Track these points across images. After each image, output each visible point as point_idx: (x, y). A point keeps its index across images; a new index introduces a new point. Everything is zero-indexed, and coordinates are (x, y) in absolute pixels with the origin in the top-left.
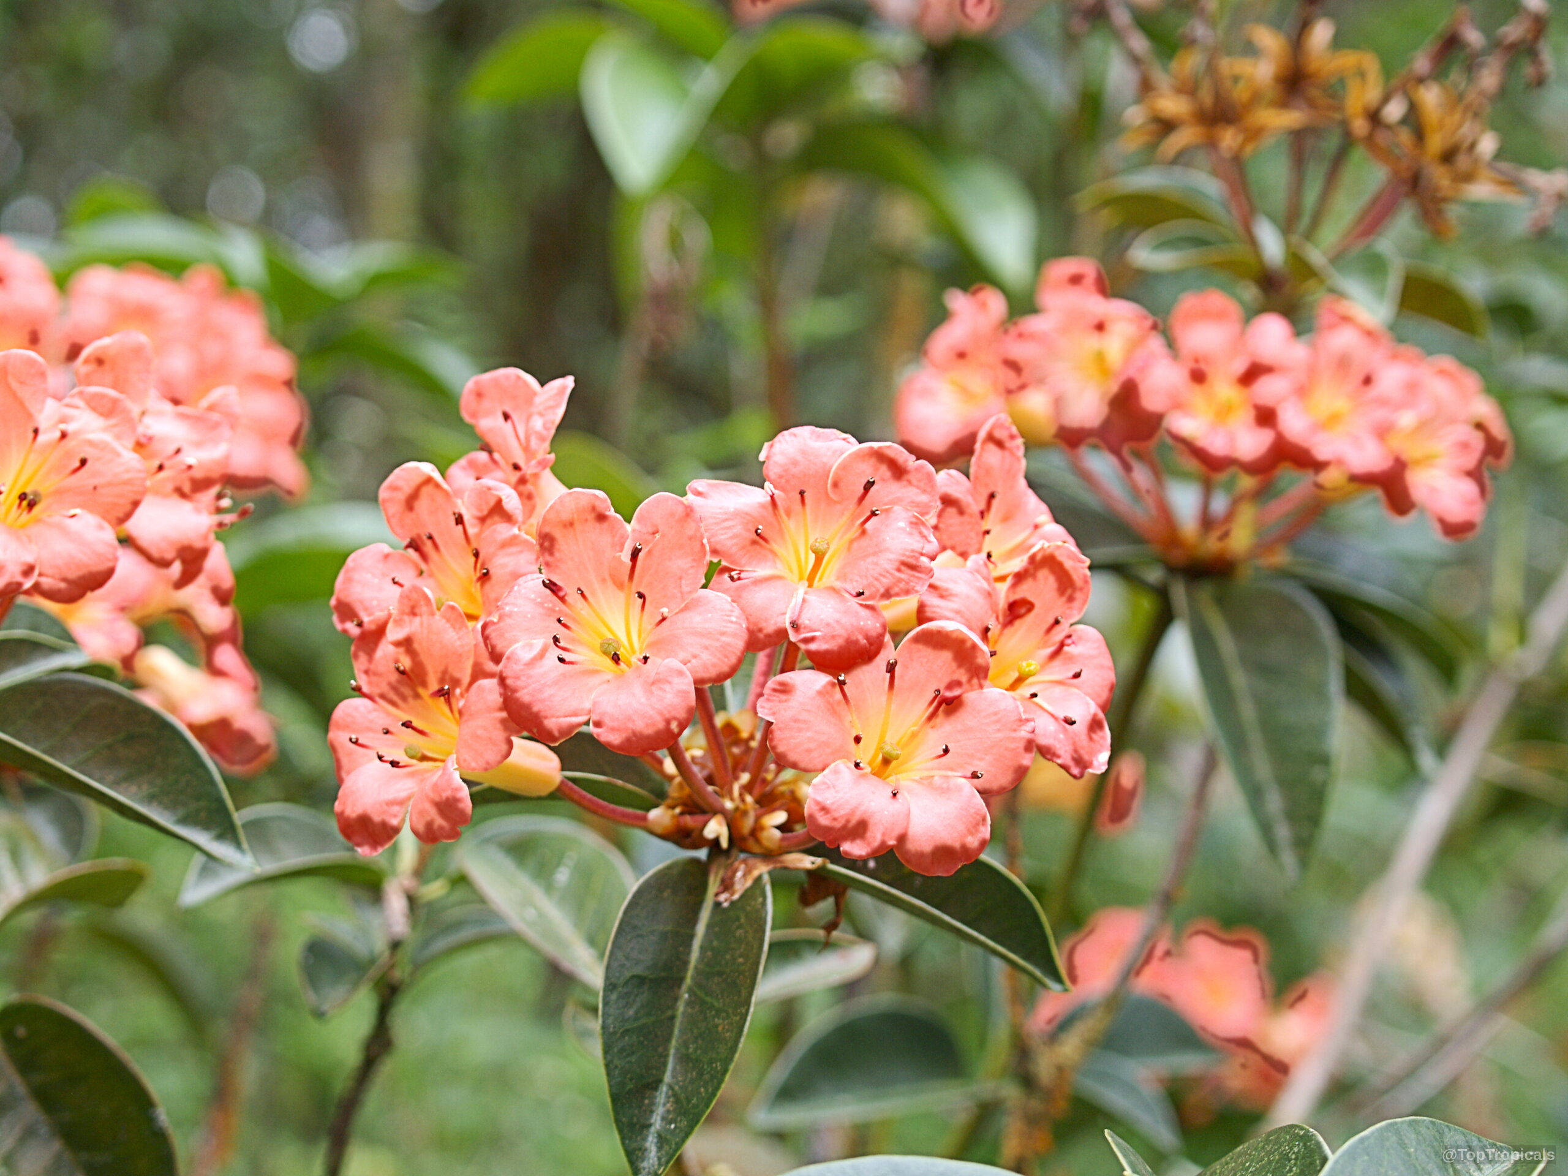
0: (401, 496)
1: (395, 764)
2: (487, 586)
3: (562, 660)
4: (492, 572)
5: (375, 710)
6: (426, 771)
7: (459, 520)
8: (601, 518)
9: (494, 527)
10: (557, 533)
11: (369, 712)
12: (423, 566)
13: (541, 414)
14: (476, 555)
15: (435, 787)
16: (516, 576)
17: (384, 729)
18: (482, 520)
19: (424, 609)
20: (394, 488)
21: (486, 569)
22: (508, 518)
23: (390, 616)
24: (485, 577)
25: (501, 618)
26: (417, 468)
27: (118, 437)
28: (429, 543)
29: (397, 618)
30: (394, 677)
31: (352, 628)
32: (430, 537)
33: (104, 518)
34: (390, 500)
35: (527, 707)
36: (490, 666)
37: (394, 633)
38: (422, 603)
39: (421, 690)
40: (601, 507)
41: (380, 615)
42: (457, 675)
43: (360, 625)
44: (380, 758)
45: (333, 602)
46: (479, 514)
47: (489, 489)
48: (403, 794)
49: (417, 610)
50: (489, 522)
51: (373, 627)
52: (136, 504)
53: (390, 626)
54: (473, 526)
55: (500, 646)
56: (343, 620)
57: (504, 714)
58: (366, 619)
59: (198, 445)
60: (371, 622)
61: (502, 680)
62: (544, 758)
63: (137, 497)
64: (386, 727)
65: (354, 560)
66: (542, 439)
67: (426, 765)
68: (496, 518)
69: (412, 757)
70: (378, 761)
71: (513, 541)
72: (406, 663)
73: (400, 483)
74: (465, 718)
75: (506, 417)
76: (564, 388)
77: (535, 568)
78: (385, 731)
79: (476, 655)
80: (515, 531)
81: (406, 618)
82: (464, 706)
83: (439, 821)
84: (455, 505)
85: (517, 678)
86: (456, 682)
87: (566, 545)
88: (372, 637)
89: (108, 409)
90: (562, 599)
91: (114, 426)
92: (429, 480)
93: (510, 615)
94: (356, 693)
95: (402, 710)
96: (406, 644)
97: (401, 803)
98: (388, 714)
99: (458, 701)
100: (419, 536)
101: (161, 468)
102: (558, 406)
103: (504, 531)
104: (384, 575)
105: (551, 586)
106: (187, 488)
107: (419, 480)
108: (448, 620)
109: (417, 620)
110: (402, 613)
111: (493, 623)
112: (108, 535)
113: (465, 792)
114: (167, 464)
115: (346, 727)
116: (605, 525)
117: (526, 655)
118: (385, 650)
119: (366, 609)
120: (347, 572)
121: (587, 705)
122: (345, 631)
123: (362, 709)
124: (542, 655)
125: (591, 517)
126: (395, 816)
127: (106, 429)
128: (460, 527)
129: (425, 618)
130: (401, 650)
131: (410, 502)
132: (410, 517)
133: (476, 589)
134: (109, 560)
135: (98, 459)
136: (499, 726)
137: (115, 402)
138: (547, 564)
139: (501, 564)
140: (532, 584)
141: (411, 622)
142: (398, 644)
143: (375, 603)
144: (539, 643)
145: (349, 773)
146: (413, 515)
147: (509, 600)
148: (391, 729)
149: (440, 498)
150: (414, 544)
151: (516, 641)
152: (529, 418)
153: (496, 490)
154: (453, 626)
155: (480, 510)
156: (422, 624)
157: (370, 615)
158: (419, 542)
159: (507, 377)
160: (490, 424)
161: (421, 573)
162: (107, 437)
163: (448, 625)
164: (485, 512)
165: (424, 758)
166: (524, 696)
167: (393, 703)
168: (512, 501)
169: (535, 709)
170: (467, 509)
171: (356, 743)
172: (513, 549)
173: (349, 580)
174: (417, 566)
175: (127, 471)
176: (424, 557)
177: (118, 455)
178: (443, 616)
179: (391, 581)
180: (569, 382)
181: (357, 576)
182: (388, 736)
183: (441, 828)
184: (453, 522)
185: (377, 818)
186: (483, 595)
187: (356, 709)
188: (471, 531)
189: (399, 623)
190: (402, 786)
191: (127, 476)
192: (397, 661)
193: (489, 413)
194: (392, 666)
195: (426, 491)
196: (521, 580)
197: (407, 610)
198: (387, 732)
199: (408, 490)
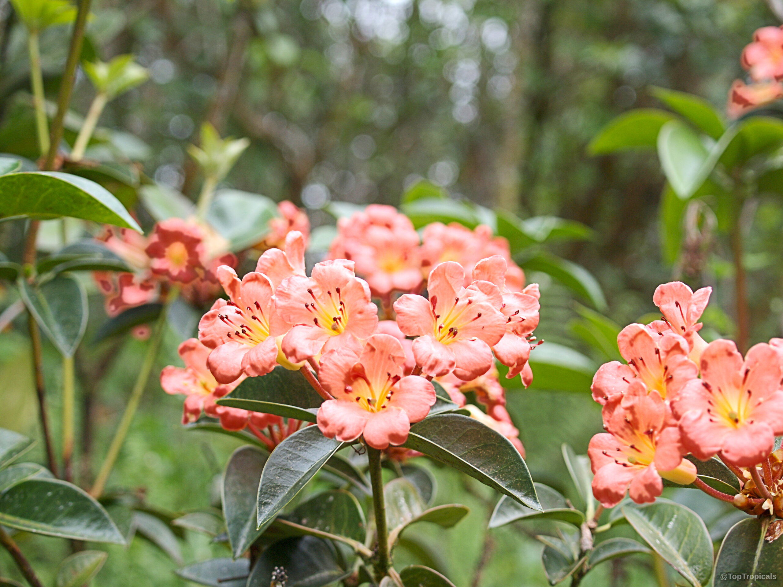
0: (627, 339)
1: (625, 465)
2: (671, 384)
3: (711, 420)
4: (674, 377)
5: (612, 439)
6: (636, 469)
7: (657, 352)
8: (730, 354)
9: (675, 356)
10: (709, 360)
11: (610, 440)
12: (637, 373)
13: (695, 304)
14: (666, 368)
15: (644, 477)
16: (686, 380)
17: (617, 448)
18: (668, 352)
19: (641, 393)
20: (624, 335)
21: (671, 375)
22: (682, 352)
23: (622, 396)
24: (670, 379)
25: (681, 399)
26: (637, 326)
27: (493, 304)
28: (640, 362)
29: (627, 396)
30: (623, 424)
31: (602, 400)
32: (642, 359)
33: (486, 342)
34: (622, 341)
35: (692, 442)
36: (673, 421)
37: (625, 403)
38: (640, 390)
39: (636, 431)
40: (730, 349)
41: (618, 395)
42: (656, 425)
43: (606, 399)
44: (616, 462)
45: (592, 387)
46: (666, 349)
47: (674, 338)
48: (626, 480)
49: (637, 393)
50: (671, 353)
51: (613, 400)
52: (502, 336)
53: (623, 400)
54: (663, 355)
55: (680, 412)
56: (596, 396)
57: (679, 445)
58: (609, 397)
59: (525, 310)
60: (612, 398)
61: (681, 428)
62: (690, 467)
63: (502, 333)
64: (618, 447)
65: (603, 368)
66: (696, 315)
67: (637, 466)
68: (675, 352)
69: (631, 462)
70: (615, 463)
71: (684, 363)
72: (629, 418)
73: (627, 333)
74: (659, 445)
75: (677, 304)
76: (708, 292)
77: (696, 376)
78: (618, 449)
79: (666, 416)
80: (686, 358)
81: (631, 397)
82: (659, 440)
83: (646, 494)
84: (654, 344)
85: (688, 427)
86: (655, 428)
87: (713, 366)
88: (612, 405)
89: (489, 291)
90: (710, 391)
91: (492, 299)
92: (642, 332)
93: (685, 398)
94: (605, 431)
95: (626, 440)
96: (631, 409)
97: (625, 484)
98: (618, 441)
99: (655, 436)
100: (636, 358)
101: (510, 320)
102: (704, 300)
103: (680, 358)
104: (618, 376)
105: (706, 386)
106: (519, 330)
107: (636, 332)
108: (653, 399)
109: (637, 398)
110: (629, 394)
111: (676, 401)
112: (488, 350)
113: (659, 481)
114: (512, 317)
115: (598, 446)
116: (732, 358)
117: (693, 417)
118: (619, 410)
119: (609, 391)
120: (599, 373)
121: (721, 442)
122: (598, 402)
123: (606, 438)
124: (700, 418)
125: (725, 353)
126: (622, 490)
127: (487, 301)
128: (657, 355)
129: (641, 397)
130: (628, 411)
131: (631, 343)
132: (631, 350)
133: (664, 385)
134: (489, 362)
135: (485, 314)
136: (676, 450)
137: (493, 288)
138: (704, 375)
139: (679, 373)
140: (696, 384)
141: (633, 399)
142: (627, 409)
143: (613, 389)
144: (699, 412)
145: (598, 468)
146: (633, 348)
147: (685, 390)
148: (621, 449)
149: (647, 341)
150: (633, 362)
151: (687, 410)
152: (689, 305)
153: (677, 338)
154: (655, 402)
155: (667, 348)
156: (639, 399)
157: (611, 394)
158: (635, 362)
159: (676, 286)
160: (668, 307)
161: (635, 376)
162: (489, 304)
163: (652, 401)
164: (669, 349)
165: (637, 463)
166: (691, 436)
167: (622, 437)
168: (684, 344)
169: (697, 442)
170: (661, 347)
171: (605, 454)
172: (685, 367)
173: (600, 377)
174: (634, 373)
175: (498, 320)
176: (638, 369)
177: (495, 313)
178: (651, 397)
179: (622, 379)
180: (710, 289)
181: (605, 376)
182: (619, 452)
183: (646, 497)
184: (654, 352)
185: (613, 490)
186: (667, 388)
187: (603, 438)
188: (662, 357)
189: (627, 399)
190: (626, 476)
191: (498, 323)
192: (626, 417)
193: (666, 302)
194: (623, 419)
195: (639, 337)
196: (690, 382)
197: (632, 393)
198: (619, 450)
199: (631, 336)
